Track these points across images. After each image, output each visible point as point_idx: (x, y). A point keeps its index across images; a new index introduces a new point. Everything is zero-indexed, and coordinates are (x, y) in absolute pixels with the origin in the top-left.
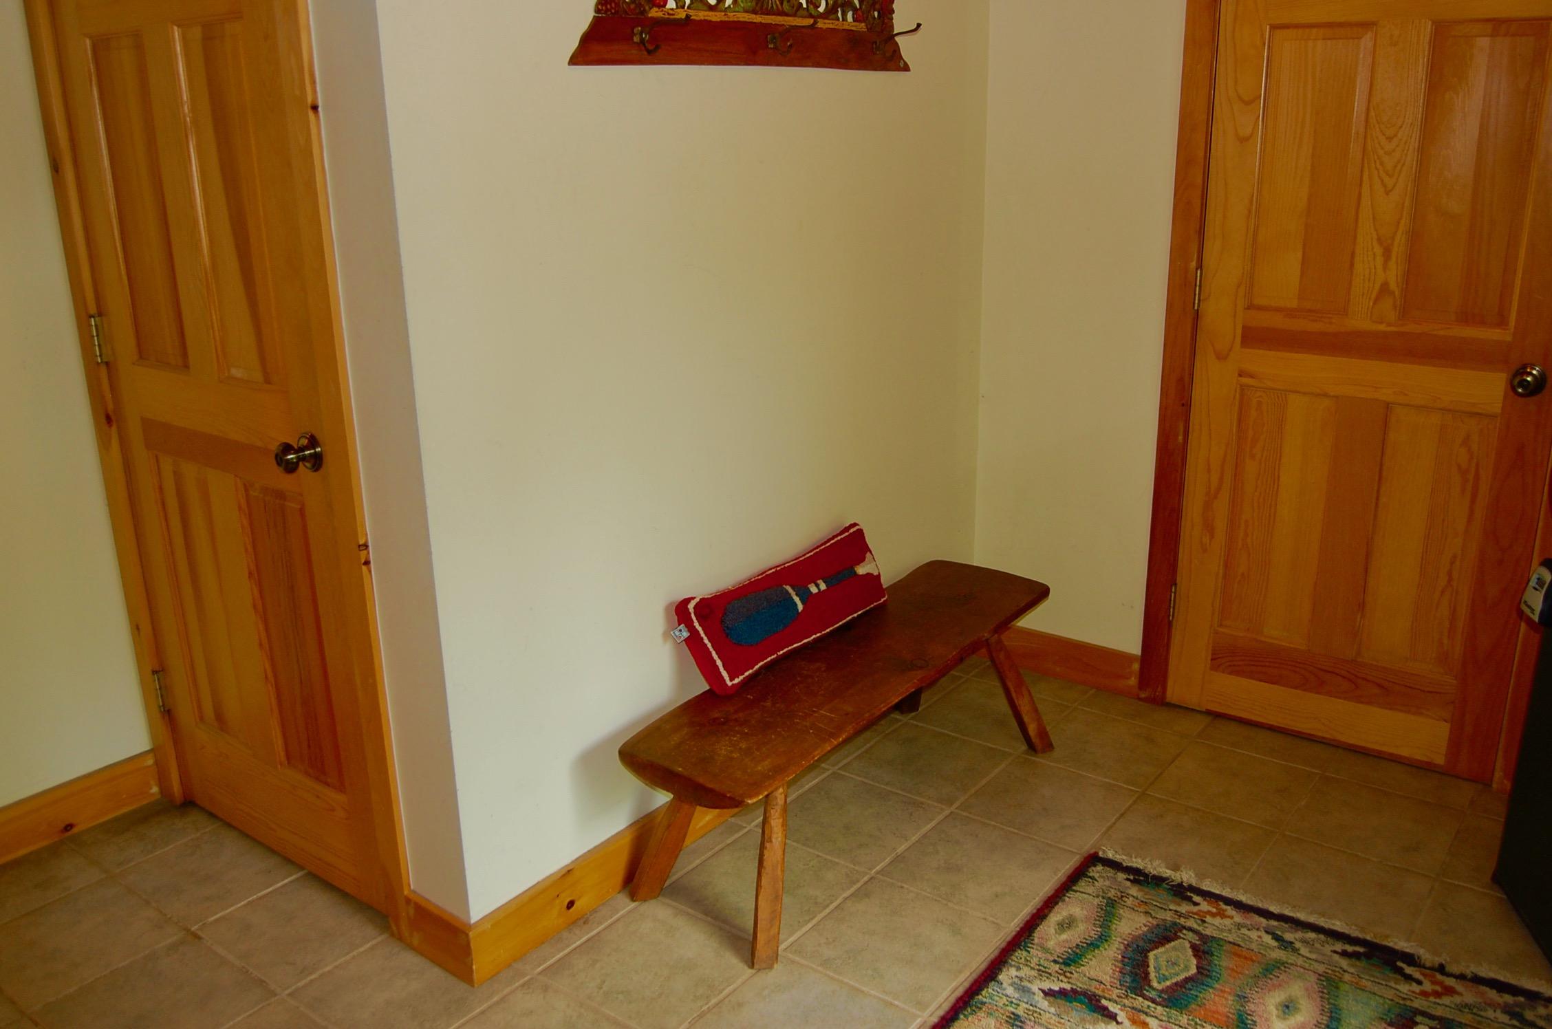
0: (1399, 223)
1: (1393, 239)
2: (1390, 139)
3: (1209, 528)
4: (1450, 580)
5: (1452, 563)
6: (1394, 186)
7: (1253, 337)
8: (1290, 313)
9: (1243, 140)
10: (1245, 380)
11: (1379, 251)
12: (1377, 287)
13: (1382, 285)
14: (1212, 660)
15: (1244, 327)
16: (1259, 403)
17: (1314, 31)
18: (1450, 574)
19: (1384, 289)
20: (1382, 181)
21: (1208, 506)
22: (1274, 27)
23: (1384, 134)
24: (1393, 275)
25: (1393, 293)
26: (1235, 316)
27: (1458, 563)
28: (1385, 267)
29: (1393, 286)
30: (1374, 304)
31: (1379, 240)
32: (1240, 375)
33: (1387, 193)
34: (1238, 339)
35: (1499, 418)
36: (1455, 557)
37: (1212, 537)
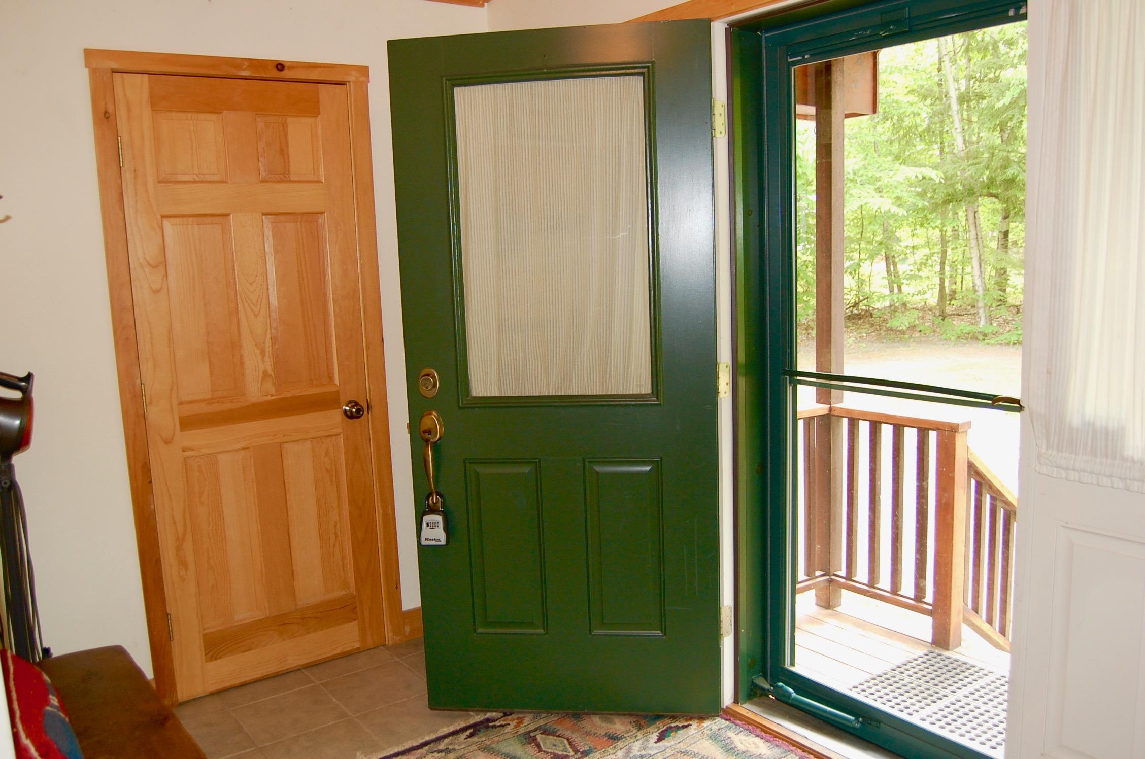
0: (266, 334)
1: (264, 343)
2: (251, 284)
3: (183, 564)
4: (336, 537)
5: (335, 526)
6: (259, 311)
7: (188, 423)
8: (209, 401)
9: (156, 292)
10: (187, 454)
11: (258, 352)
12: (261, 374)
13: (264, 372)
14: (206, 655)
15: (180, 418)
16: (199, 466)
17: (190, 219)
18: (336, 534)
19: (266, 374)
20: (252, 310)
21: (179, 548)
22: (163, 217)
23: (247, 281)
24: (269, 366)
25: (271, 376)
26: (172, 412)
27: (338, 525)
28: (263, 362)
29: (270, 372)
30: (261, 384)
31: (256, 345)
32: (184, 451)
33: (256, 316)
34: (178, 427)
35: (342, 435)
36: (336, 522)
37: (186, 569)
